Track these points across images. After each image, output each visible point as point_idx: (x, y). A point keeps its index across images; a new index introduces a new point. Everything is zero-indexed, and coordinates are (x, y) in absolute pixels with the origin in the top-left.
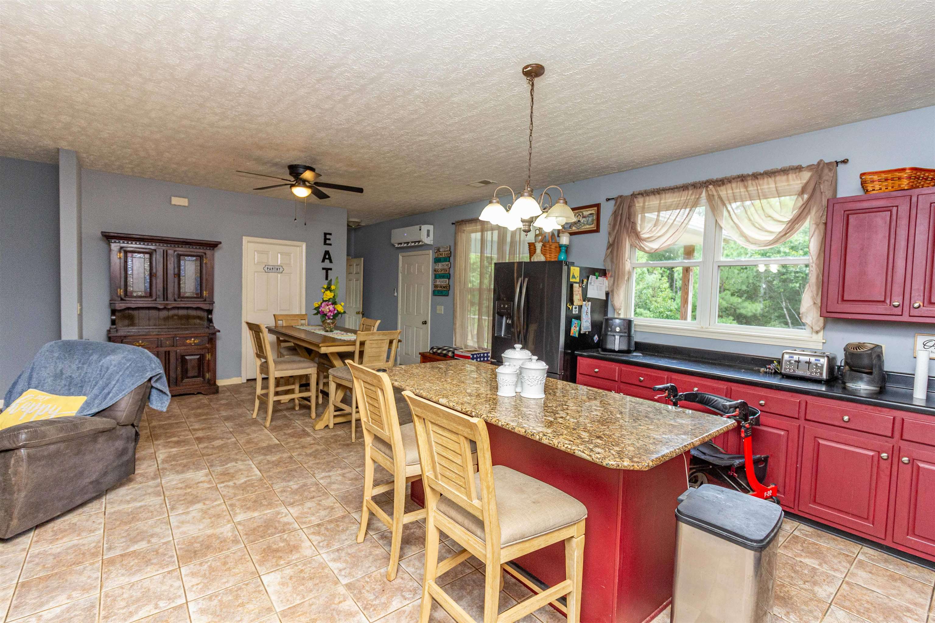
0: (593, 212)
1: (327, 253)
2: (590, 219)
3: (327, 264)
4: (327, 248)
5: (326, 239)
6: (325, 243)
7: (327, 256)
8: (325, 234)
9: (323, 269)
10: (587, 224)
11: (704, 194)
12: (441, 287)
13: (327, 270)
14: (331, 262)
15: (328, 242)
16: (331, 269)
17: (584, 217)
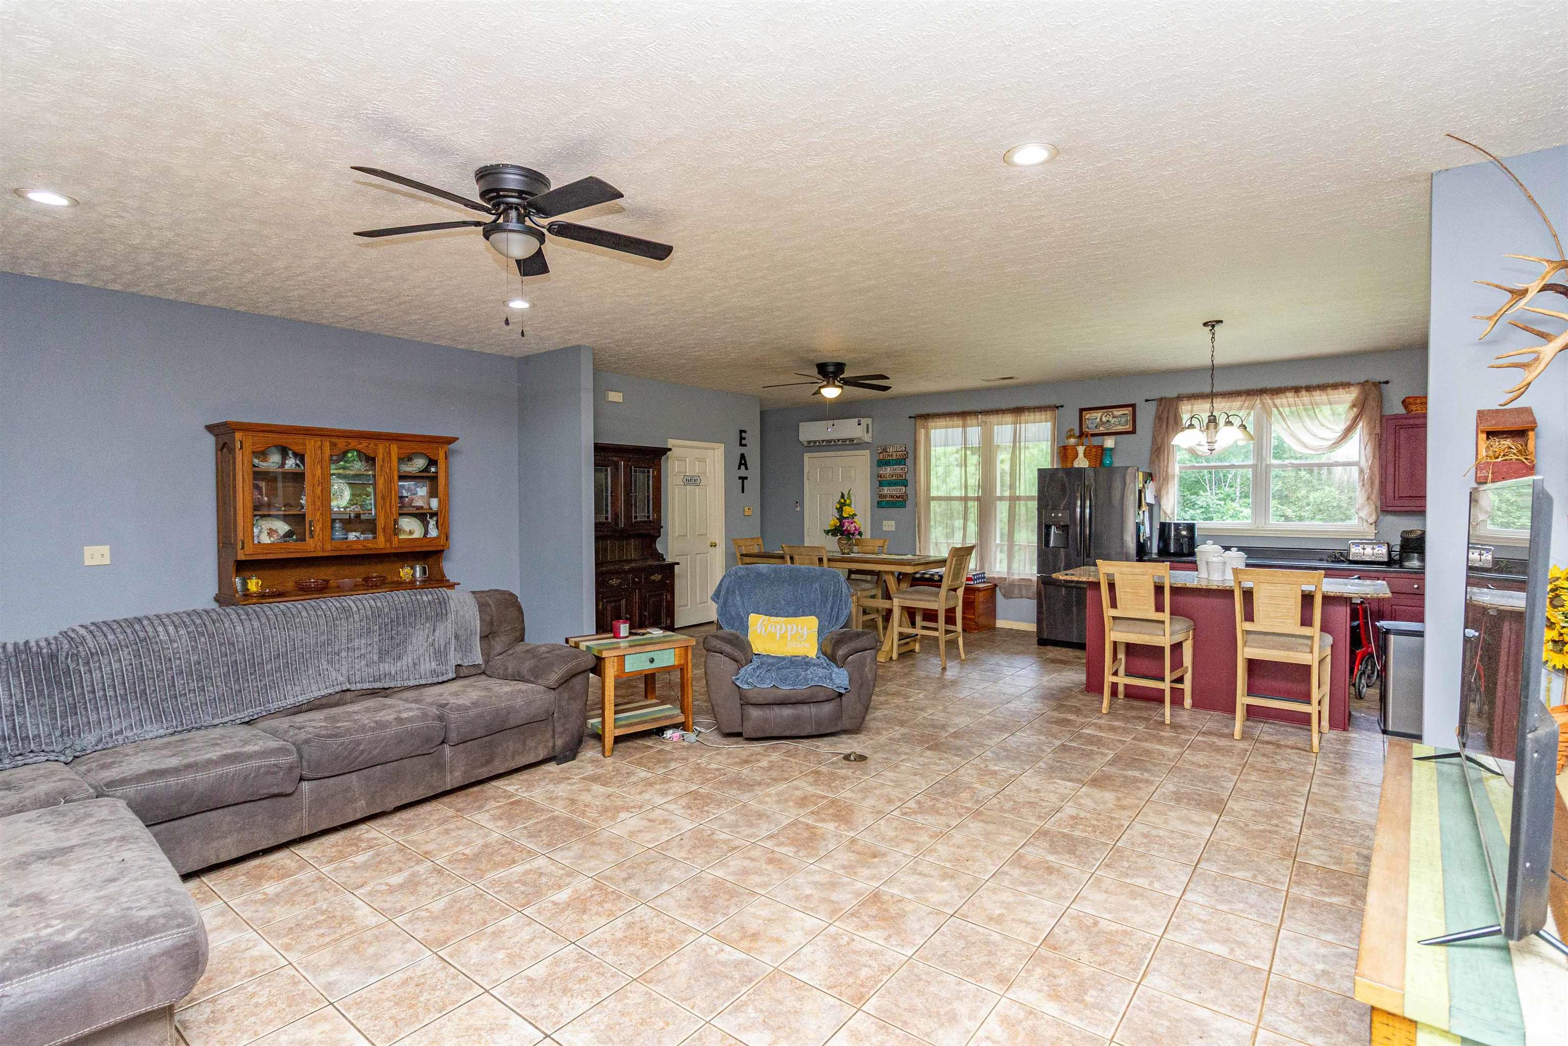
0: (1126, 412)
1: (743, 457)
2: (1123, 420)
3: (743, 472)
4: (743, 450)
5: (742, 438)
6: (741, 445)
7: (743, 461)
8: (741, 432)
9: (740, 478)
10: (1119, 424)
11: (1258, 402)
12: (892, 497)
13: (743, 479)
14: (747, 468)
15: (744, 442)
16: (746, 478)
17: (1114, 417)
